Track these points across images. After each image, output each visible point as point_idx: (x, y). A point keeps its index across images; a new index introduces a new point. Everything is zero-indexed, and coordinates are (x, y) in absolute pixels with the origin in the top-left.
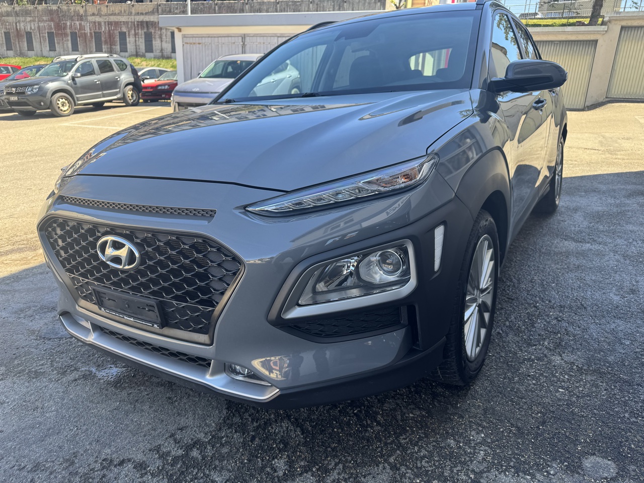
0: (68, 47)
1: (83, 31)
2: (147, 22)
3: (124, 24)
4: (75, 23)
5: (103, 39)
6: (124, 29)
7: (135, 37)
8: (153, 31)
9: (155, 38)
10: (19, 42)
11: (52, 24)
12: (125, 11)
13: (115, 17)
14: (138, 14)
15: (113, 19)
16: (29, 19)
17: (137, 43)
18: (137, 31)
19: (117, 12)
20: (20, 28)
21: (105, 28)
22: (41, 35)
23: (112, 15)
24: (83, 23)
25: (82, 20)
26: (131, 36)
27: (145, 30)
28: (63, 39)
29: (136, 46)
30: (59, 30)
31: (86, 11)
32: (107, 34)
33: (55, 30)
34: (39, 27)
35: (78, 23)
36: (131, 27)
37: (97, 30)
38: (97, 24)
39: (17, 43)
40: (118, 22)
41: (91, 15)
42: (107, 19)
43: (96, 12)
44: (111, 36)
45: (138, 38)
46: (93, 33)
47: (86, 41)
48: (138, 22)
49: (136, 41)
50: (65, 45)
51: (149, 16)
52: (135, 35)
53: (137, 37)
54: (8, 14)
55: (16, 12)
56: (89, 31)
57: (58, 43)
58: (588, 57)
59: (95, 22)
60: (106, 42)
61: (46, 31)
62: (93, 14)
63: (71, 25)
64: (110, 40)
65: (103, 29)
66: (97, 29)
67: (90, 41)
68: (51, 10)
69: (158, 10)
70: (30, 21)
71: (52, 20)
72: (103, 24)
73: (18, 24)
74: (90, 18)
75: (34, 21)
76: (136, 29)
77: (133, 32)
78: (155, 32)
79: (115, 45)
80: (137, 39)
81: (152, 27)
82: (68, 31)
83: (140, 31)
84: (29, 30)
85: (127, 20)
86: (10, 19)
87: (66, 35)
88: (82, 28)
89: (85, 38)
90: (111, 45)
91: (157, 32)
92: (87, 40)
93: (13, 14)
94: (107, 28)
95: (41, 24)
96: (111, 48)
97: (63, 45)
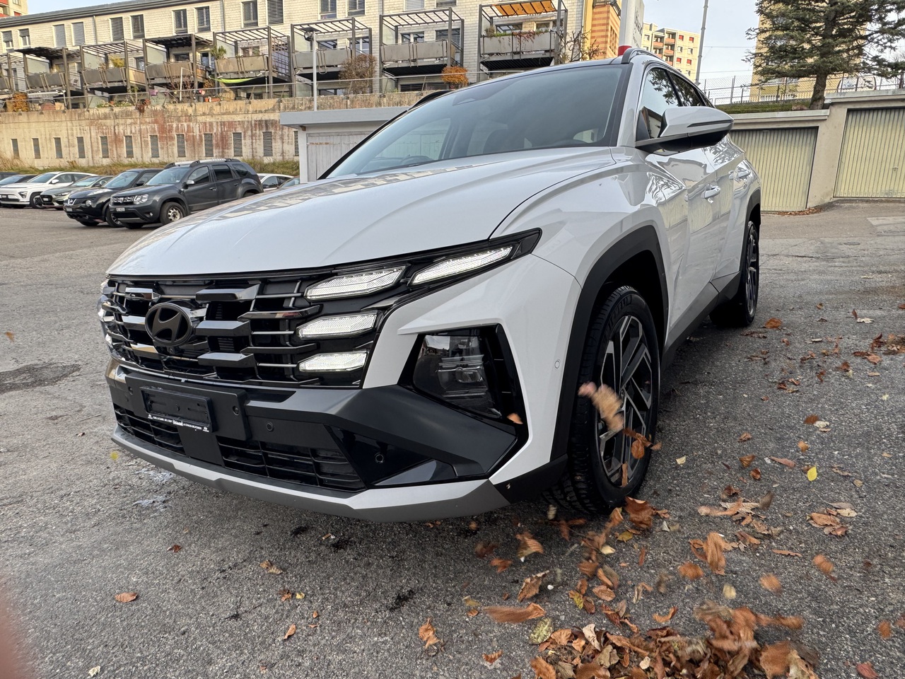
0: (173, 153)
1: (191, 134)
2: (266, 121)
3: (239, 124)
4: (182, 125)
5: (214, 142)
6: (239, 130)
7: (252, 139)
8: (273, 131)
9: (275, 139)
10: (116, 148)
11: (156, 127)
12: (241, 110)
13: (228, 116)
14: (256, 112)
15: (226, 118)
16: (129, 121)
17: (254, 144)
18: (254, 132)
19: (231, 110)
20: (119, 133)
21: (217, 129)
22: (143, 139)
23: (224, 114)
24: (191, 124)
25: (190, 121)
26: (247, 138)
27: (264, 131)
28: (167, 144)
29: (252, 149)
30: (163, 133)
31: (195, 109)
32: (219, 136)
33: (159, 133)
34: (140, 130)
35: (185, 124)
36: (248, 127)
37: (208, 132)
38: (208, 125)
39: (114, 149)
40: (232, 122)
41: (201, 115)
42: (220, 119)
43: (207, 112)
44: (224, 139)
45: (256, 139)
46: (203, 136)
47: (194, 145)
48: (256, 121)
49: (252, 143)
50: (170, 150)
51: (269, 114)
52: (252, 136)
53: (254, 138)
54: (106, 117)
55: (115, 114)
56: (198, 133)
57: (162, 148)
58: (807, 148)
59: (205, 123)
60: (217, 146)
61: (149, 134)
62: (204, 114)
63: (177, 127)
64: (223, 143)
65: (215, 131)
66: (208, 130)
67: (200, 145)
68: (156, 111)
69: (280, 107)
70: (131, 124)
71: (156, 122)
72: (215, 124)
73: (116, 128)
74: (200, 119)
75: (135, 123)
76: (254, 128)
77: (249, 133)
78: (275, 133)
79: (228, 149)
80: (254, 141)
81: (272, 126)
82: (174, 134)
83: (258, 132)
84: (129, 134)
85: (243, 119)
86: (109, 122)
87: (172, 138)
88: (190, 130)
89: (194, 142)
90: (223, 148)
91: (278, 132)
92: (196, 144)
93: (111, 116)
94: (220, 129)
95: (143, 127)
96: (223, 152)
97: (168, 150)
